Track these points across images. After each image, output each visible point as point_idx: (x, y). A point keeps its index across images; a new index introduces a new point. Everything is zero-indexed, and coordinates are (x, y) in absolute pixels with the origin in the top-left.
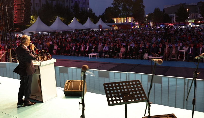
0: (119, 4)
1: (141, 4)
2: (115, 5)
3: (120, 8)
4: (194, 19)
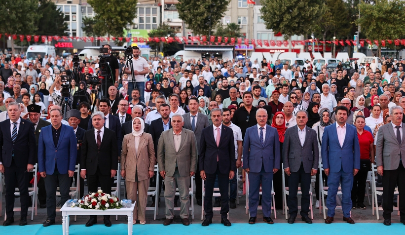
4: (148, 27)
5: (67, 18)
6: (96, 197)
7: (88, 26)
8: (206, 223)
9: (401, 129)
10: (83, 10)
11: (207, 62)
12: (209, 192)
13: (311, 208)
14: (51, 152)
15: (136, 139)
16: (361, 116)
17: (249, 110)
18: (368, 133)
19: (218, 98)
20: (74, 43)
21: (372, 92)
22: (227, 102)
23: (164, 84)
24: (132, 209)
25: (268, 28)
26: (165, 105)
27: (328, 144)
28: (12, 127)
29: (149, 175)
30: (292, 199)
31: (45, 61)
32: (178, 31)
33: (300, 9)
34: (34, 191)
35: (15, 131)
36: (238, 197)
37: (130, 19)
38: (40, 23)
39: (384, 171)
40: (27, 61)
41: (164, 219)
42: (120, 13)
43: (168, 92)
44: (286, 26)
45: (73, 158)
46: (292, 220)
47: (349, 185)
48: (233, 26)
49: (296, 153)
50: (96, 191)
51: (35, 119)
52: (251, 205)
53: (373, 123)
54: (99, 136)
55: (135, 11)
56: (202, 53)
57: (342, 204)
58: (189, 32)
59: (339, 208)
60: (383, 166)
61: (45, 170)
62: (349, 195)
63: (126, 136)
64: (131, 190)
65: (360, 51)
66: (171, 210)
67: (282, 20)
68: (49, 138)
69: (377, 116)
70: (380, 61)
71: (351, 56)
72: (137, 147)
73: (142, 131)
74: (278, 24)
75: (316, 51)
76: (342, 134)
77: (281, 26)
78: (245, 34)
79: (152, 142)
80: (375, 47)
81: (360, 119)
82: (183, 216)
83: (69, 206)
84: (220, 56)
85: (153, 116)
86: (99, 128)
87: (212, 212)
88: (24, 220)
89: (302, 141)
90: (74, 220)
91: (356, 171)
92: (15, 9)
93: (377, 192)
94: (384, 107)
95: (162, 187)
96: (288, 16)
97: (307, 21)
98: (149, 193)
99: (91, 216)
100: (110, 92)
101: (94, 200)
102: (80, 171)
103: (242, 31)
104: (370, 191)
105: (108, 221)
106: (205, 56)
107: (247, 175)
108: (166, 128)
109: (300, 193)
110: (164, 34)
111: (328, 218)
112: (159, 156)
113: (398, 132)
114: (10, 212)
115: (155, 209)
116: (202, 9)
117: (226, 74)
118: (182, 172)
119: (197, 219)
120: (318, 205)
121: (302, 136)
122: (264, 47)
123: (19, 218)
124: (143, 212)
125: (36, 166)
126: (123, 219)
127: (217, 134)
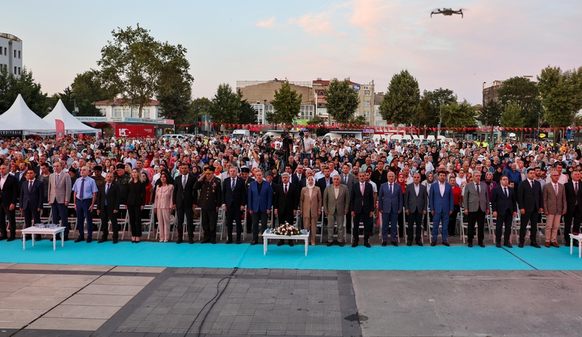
0: (120, 64)
1: (183, 69)
2: (109, 66)
3: (123, 77)
4: (307, 118)
5: (257, 113)
6: (285, 227)
7: (270, 118)
8: (355, 245)
9: (479, 186)
10: (266, 107)
11: (345, 140)
12: (357, 225)
13: (422, 236)
14: (257, 198)
15: (310, 190)
16: (453, 177)
17: (381, 172)
18: (458, 188)
19: (358, 164)
20: (261, 128)
21: (456, 161)
22: (365, 167)
23: (322, 155)
24: (308, 235)
25: (384, 119)
26: (328, 168)
27: (433, 195)
28: (232, 182)
29: (318, 214)
30: (410, 231)
31: (244, 139)
32: (326, 121)
33: (404, 107)
34: (244, 222)
35: (233, 184)
36: (374, 228)
37: (296, 113)
38: (241, 116)
39: (469, 212)
40: (234, 139)
41: (327, 242)
42: (290, 110)
43: (324, 159)
44: (395, 118)
45: (270, 201)
46: (410, 244)
47: (447, 221)
48: (361, 118)
49: (413, 200)
50: (284, 223)
51: (246, 177)
52: (383, 234)
53: (460, 181)
54: (286, 188)
55: (299, 107)
56: (342, 135)
57: (442, 233)
58: (332, 121)
59: (440, 235)
60: (468, 209)
61: (252, 209)
62: (446, 228)
63: (303, 188)
64: (306, 223)
65: (441, 134)
66: (332, 237)
67: (392, 114)
68: (255, 189)
69: (462, 177)
70: (454, 141)
71: (436, 137)
72: (310, 195)
73: (314, 185)
74: (390, 117)
75: (414, 134)
76: (442, 189)
77: (392, 118)
78: (368, 123)
79: (320, 192)
80: (452, 132)
81: (452, 179)
82: (339, 241)
83: (268, 232)
84: (354, 136)
85: (319, 176)
86: (286, 183)
87: (358, 238)
88: (239, 241)
89: (417, 193)
90: (271, 242)
91: (451, 212)
92: (226, 107)
93: (464, 226)
94: (466, 171)
95: (326, 222)
96: (396, 112)
97: (409, 115)
98: (318, 225)
99: (281, 240)
100: (289, 159)
101: (283, 229)
102: (274, 211)
103: (367, 121)
104: (459, 225)
105: (291, 243)
106: (344, 136)
107: (381, 214)
108: (328, 184)
109: (415, 226)
110: (317, 123)
111: (432, 242)
112: (324, 202)
113: (478, 187)
114: (230, 236)
115: (321, 235)
116: (342, 107)
117: (360, 148)
118: (339, 212)
119: (348, 243)
120: (425, 234)
121: (417, 189)
122: (381, 131)
123: (236, 239)
124: (314, 238)
125: (246, 206)
126: (302, 242)
127: (362, 187)
